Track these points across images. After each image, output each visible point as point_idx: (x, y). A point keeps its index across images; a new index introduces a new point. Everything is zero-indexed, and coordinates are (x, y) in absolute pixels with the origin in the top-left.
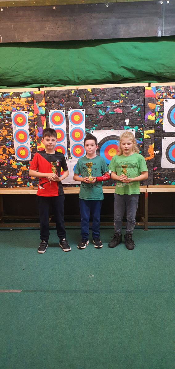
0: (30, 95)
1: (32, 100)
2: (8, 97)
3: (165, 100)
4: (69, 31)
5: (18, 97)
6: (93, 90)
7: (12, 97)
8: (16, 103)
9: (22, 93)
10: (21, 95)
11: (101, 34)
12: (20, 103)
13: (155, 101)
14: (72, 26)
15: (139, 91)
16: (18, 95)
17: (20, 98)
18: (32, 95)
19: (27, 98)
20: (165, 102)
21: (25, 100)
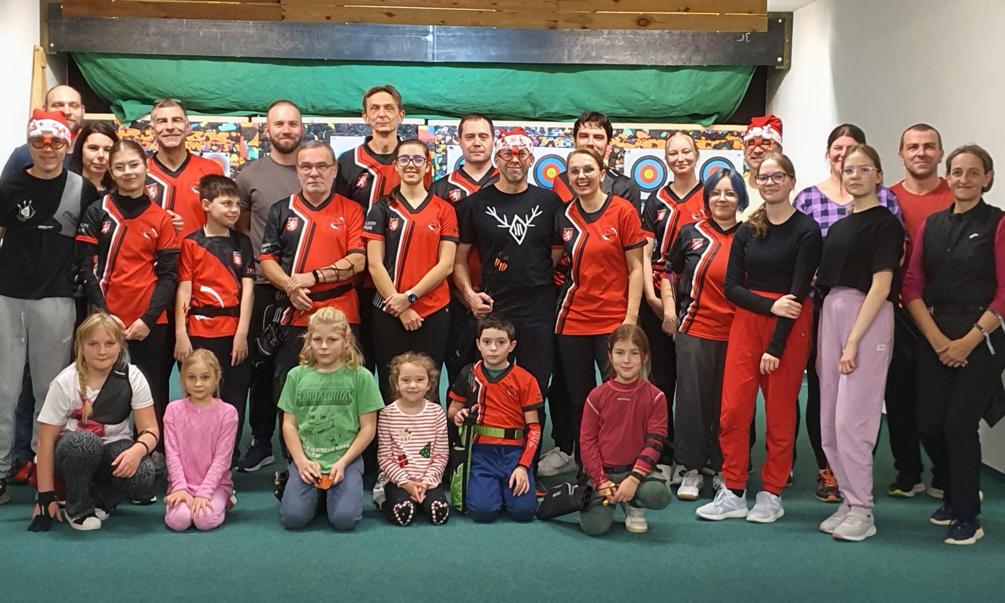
0: (234, 128)
1: (237, 136)
2: (198, 129)
3: (449, 146)
4: (301, 46)
5: (214, 130)
6: (337, 126)
7: (205, 130)
8: (211, 139)
9: (221, 124)
10: (220, 128)
11: (347, 52)
12: (217, 139)
13: (434, 148)
14: (306, 40)
15: (409, 131)
16: (215, 126)
17: (218, 131)
18: (239, 129)
19: (230, 132)
20: (448, 149)
21: (227, 135)
